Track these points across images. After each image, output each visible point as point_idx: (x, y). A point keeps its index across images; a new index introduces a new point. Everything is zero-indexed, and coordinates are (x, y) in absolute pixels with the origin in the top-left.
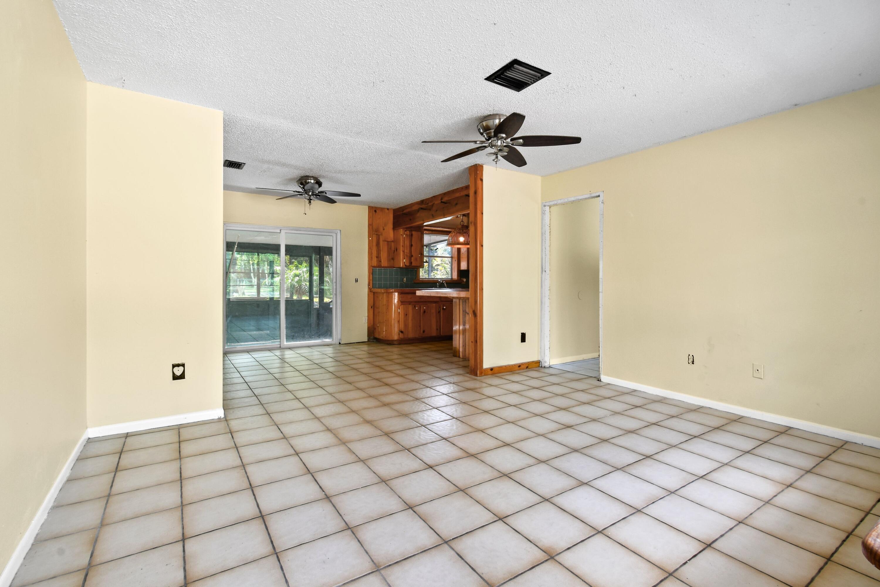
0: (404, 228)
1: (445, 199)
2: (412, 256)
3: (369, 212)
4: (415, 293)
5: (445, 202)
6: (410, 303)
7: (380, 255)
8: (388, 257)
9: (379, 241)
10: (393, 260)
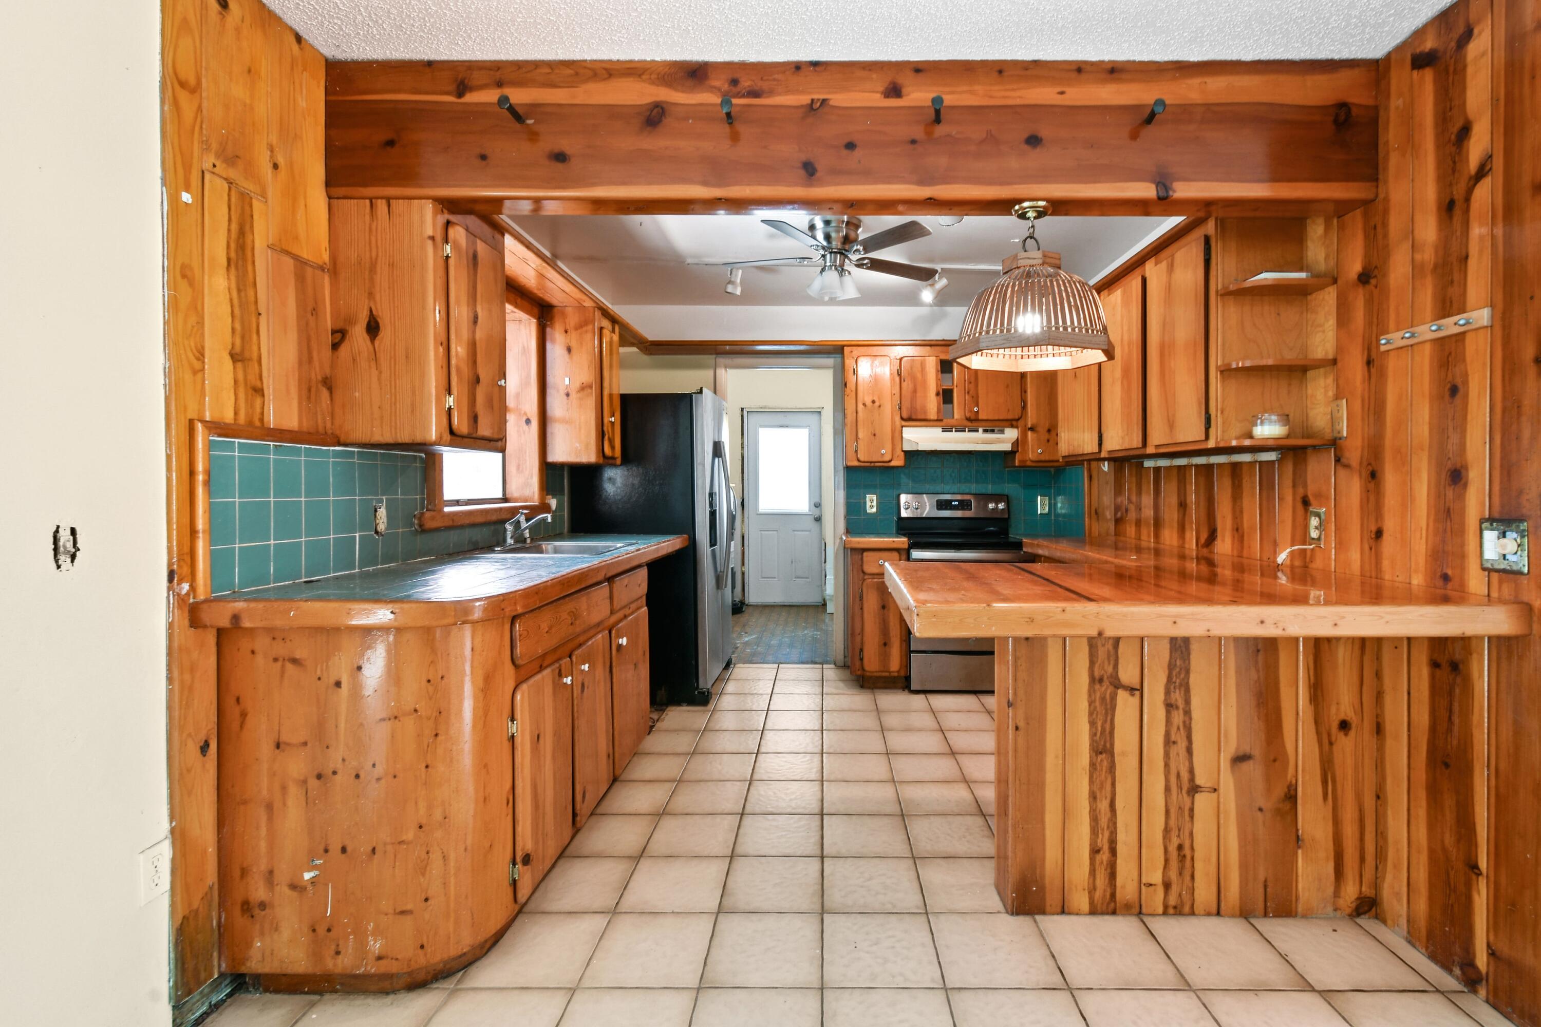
0: (446, 202)
2: (478, 379)
6: (542, 660)
7: (255, 348)
8: (300, 363)
9: (249, 238)
10: (330, 389)
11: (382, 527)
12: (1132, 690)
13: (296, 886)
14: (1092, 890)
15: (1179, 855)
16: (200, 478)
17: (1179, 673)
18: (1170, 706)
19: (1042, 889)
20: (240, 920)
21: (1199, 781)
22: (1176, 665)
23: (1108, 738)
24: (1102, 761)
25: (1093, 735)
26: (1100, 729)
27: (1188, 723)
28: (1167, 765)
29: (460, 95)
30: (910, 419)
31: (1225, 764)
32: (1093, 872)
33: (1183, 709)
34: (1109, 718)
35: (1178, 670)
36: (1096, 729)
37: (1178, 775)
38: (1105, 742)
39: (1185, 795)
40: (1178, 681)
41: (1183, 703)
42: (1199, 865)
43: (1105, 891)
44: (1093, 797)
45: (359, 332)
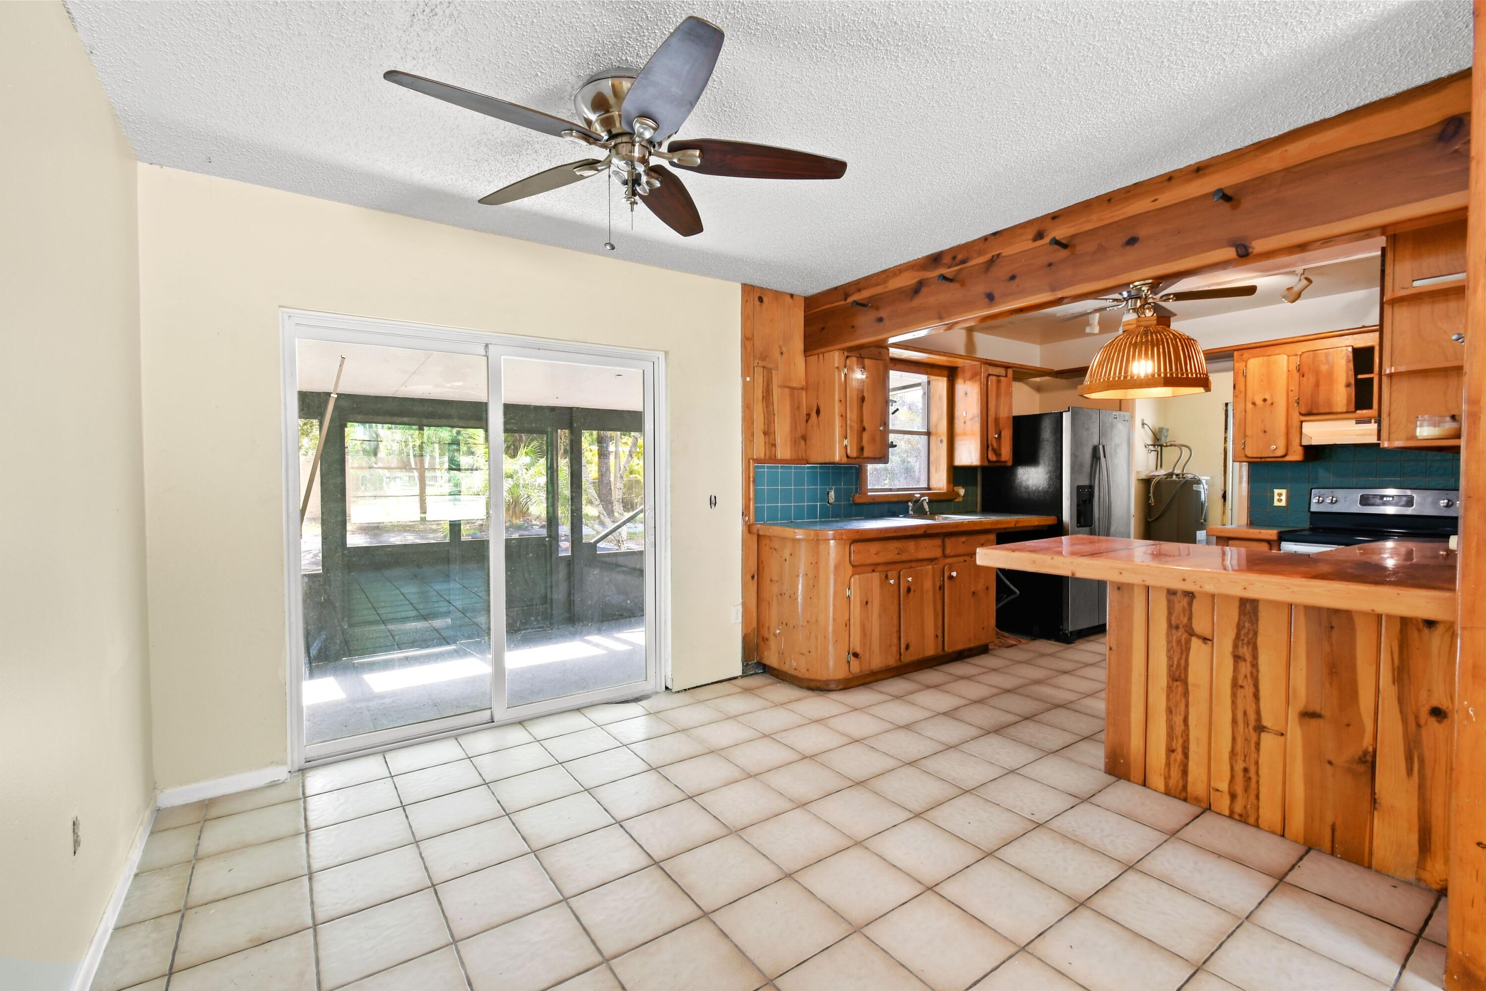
0: (843, 350)
1: (1061, 232)
2: (864, 429)
3: (745, 302)
4: (973, 555)
5: (1064, 241)
6: (874, 567)
7: (773, 428)
8: (791, 431)
9: (771, 386)
10: (805, 440)
11: (831, 501)
12: (1205, 640)
13: (774, 635)
14: (1167, 778)
15: (1244, 776)
16: (751, 479)
17: (1248, 633)
18: (1237, 658)
19: (1127, 764)
20: (762, 643)
21: (1266, 721)
22: (1244, 626)
23: (1183, 671)
24: (1177, 686)
25: (1170, 666)
26: (1176, 663)
27: (1255, 673)
28: (1234, 703)
29: (846, 300)
30: (1309, 414)
31: (1293, 716)
32: (1168, 764)
33: (1251, 662)
34: (1184, 657)
35: (1246, 630)
36: (1173, 662)
37: (1245, 713)
38: (1180, 673)
39: (1252, 731)
40: (1246, 639)
41: (1251, 657)
42: (1263, 791)
43: (1178, 782)
44: (1169, 711)
45: (814, 414)
